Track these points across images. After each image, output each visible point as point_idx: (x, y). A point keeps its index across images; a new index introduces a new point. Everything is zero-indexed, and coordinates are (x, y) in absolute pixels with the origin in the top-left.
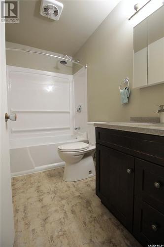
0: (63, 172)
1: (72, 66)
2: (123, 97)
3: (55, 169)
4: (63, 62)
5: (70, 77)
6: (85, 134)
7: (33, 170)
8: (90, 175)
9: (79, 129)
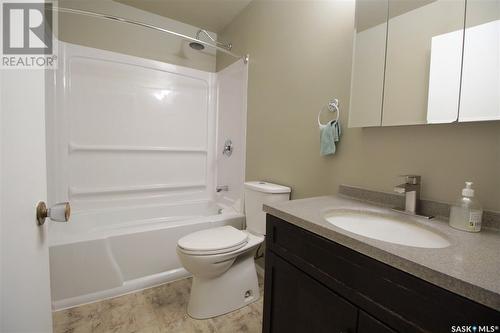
0: (189, 290)
1: (215, 53)
2: (327, 141)
3: (169, 284)
4: (196, 46)
5: (211, 78)
6: (239, 202)
7: (118, 289)
8: (247, 299)
9: (227, 190)
